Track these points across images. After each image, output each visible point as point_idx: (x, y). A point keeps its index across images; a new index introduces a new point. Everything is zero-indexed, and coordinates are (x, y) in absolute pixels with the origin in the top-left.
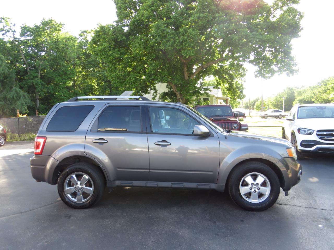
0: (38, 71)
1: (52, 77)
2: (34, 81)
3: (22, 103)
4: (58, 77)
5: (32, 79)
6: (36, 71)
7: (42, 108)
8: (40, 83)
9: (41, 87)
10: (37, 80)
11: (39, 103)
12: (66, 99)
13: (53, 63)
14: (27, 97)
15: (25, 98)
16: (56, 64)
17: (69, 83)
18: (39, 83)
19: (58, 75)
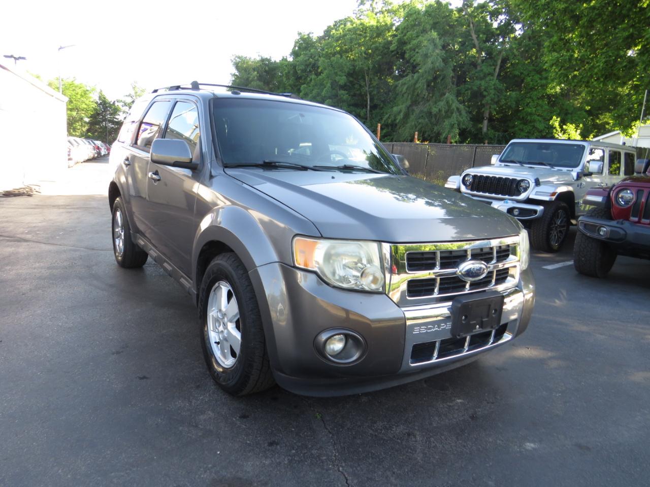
0: (495, 63)
1: (522, 73)
2: (483, 83)
3: (452, 123)
4: (533, 73)
5: (481, 79)
6: (491, 63)
7: (490, 136)
8: (493, 87)
9: (494, 95)
10: (490, 80)
11: (488, 127)
12: (538, 120)
13: (529, 44)
14: (464, 113)
15: (460, 114)
16: (536, 45)
17: (554, 87)
18: (491, 86)
19: (535, 70)
